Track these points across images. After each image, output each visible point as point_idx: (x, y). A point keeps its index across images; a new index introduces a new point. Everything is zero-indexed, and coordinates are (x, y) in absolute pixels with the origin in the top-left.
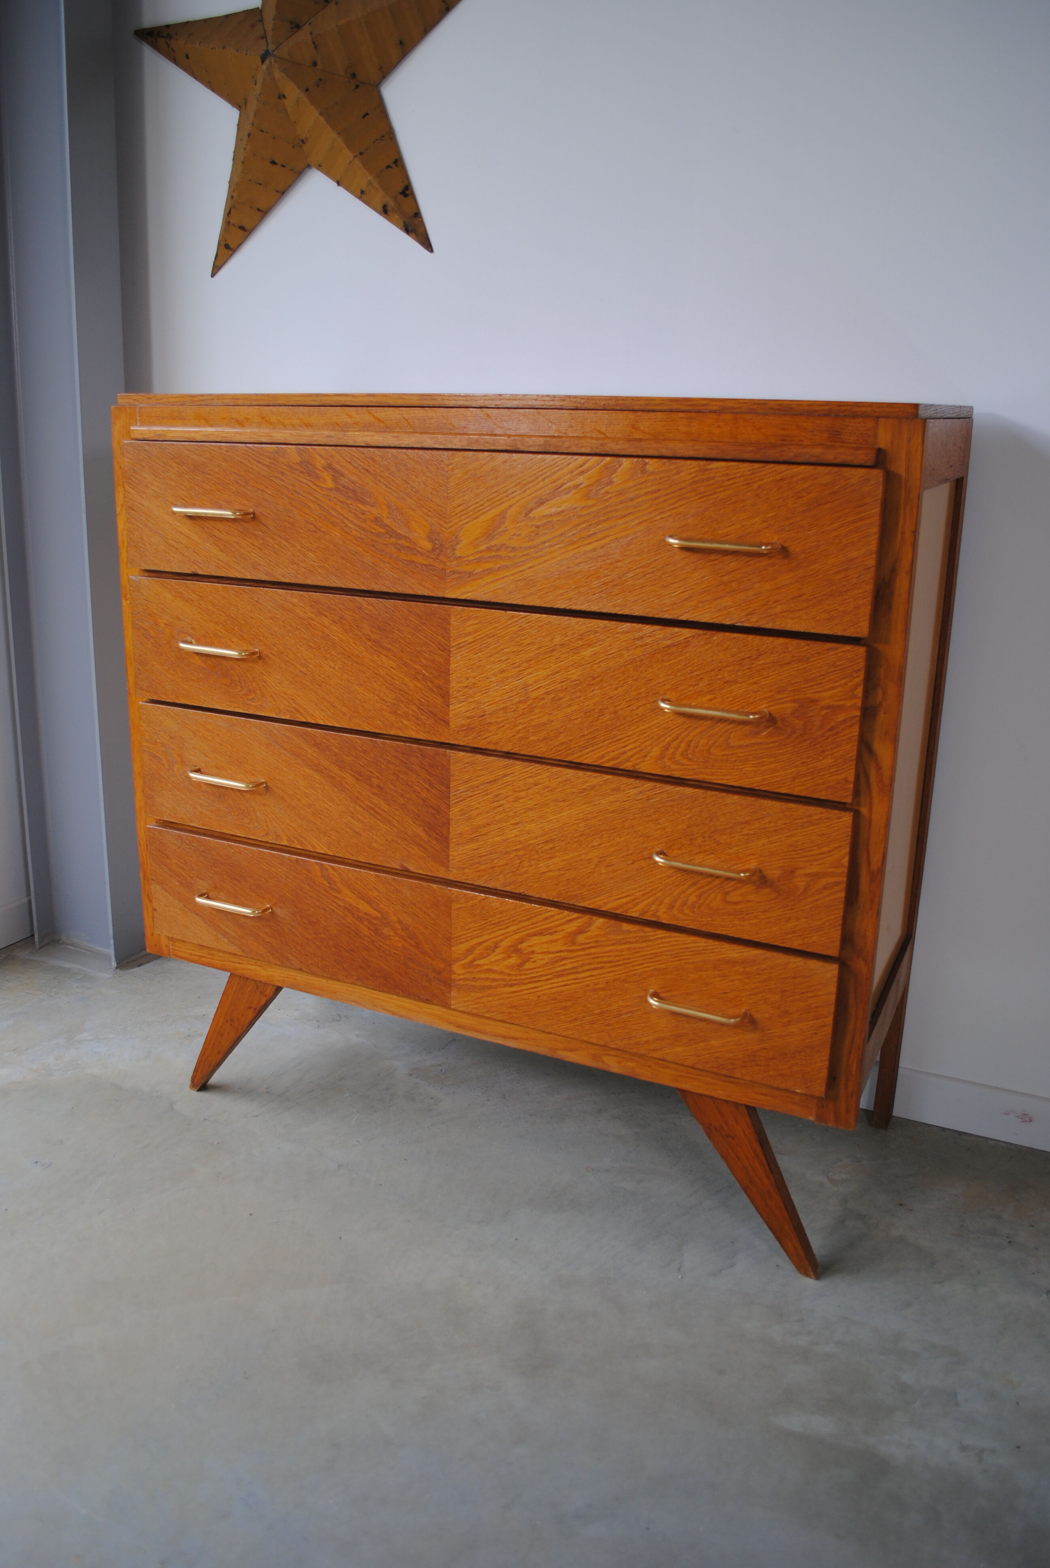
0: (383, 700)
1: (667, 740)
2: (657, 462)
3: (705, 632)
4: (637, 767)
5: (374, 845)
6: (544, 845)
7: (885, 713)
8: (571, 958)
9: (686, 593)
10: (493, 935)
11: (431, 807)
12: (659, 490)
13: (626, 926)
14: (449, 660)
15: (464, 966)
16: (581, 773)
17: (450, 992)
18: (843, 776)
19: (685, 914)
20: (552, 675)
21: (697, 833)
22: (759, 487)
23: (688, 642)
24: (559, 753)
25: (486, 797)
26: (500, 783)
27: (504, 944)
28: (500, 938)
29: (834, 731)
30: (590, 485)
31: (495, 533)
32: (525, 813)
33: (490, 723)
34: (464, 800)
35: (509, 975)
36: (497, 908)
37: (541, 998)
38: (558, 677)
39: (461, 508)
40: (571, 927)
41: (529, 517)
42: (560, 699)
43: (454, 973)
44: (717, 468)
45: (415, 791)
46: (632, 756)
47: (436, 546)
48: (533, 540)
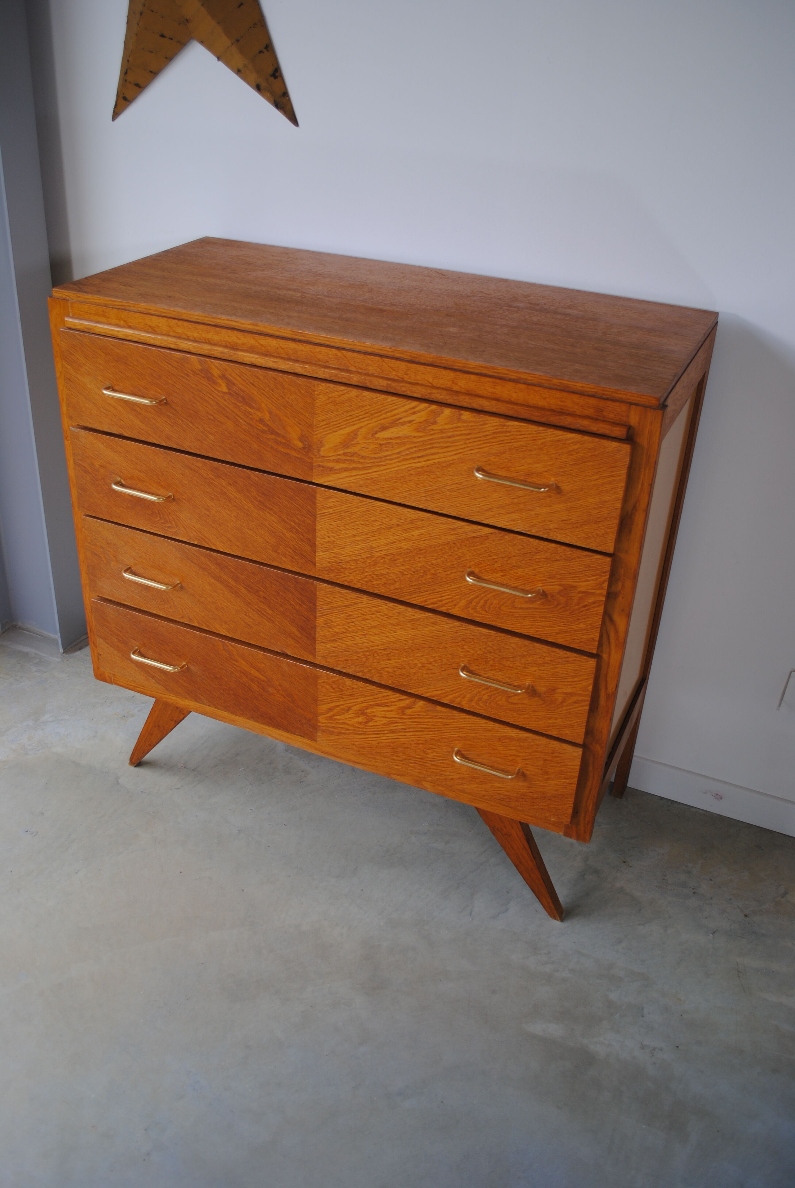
0: (267, 542)
1: (471, 597)
2: (471, 413)
3: (500, 532)
4: (450, 611)
5: (262, 634)
6: (383, 651)
7: (623, 598)
8: (401, 722)
9: (487, 506)
10: (347, 702)
11: (302, 616)
12: (470, 434)
13: (439, 708)
14: (316, 523)
15: (326, 718)
16: (410, 609)
17: (316, 733)
18: (591, 636)
19: (480, 706)
20: (391, 543)
21: (491, 658)
22: (542, 443)
23: (487, 536)
24: (395, 594)
25: (343, 615)
26: (352, 608)
27: (355, 708)
28: (352, 704)
29: (587, 608)
30: (420, 422)
31: (350, 444)
32: (370, 629)
33: (345, 568)
34: (326, 615)
35: (358, 727)
36: (350, 686)
37: (380, 744)
38: (394, 545)
39: (324, 423)
40: (401, 704)
41: (375, 437)
42: (396, 560)
43: (320, 722)
44: (513, 426)
45: (291, 604)
46: (446, 604)
47: (306, 446)
48: (378, 453)
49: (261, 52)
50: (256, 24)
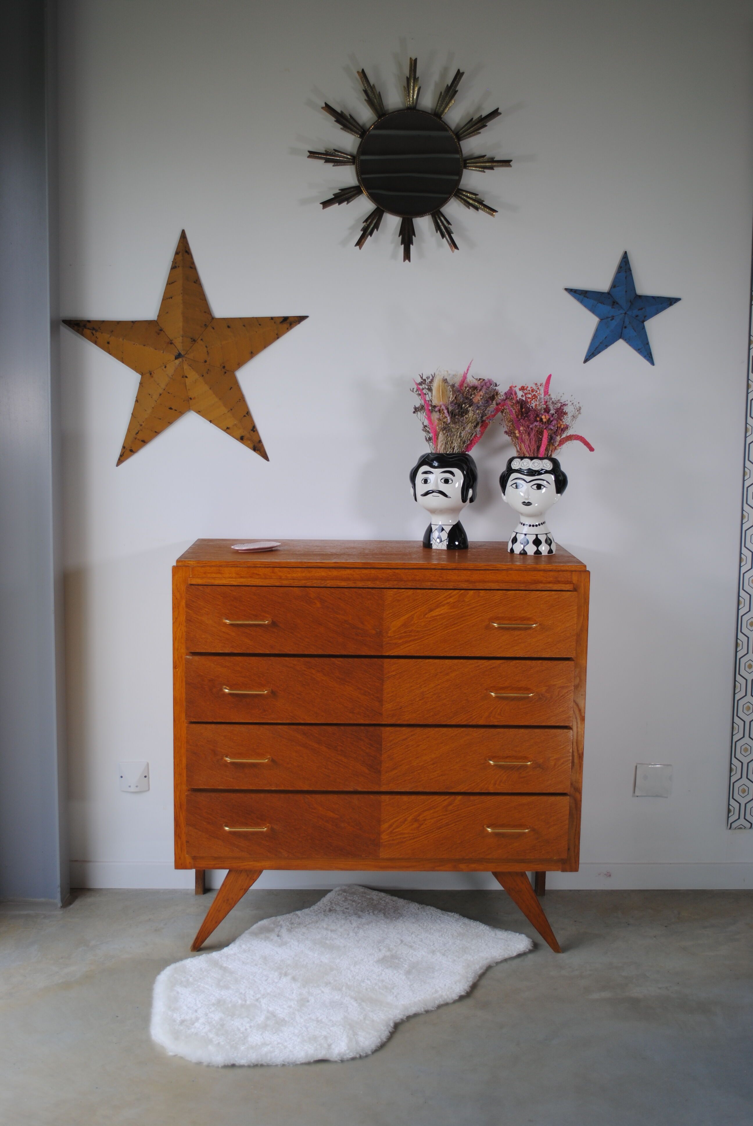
0: (346, 707)
1: (491, 709)
2: (484, 592)
3: (507, 661)
4: (478, 723)
5: (337, 780)
6: (431, 765)
8: (445, 818)
9: (499, 646)
10: (404, 815)
11: (371, 756)
12: (486, 603)
13: (472, 798)
14: (383, 684)
15: (388, 834)
16: (450, 729)
17: (379, 849)
18: (568, 714)
19: (502, 786)
20: (436, 686)
21: (506, 748)
22: (529, 601)
23: (500, 666)
24: (440, 721)
25: (401, 747)
26: (409, 739)
27: (411, 818)
28: (407, 816)
29: (563, 697)
30: (454, 603)
31: (408, 625)
32: (422, 752)
33: (404, 712)
34: (389, 750)
35: (413, 833)
36: (405, 801)
37: (430, 842)
38: (439, 687)
39: (390, 614)
40: (446, 803)
41: (425, 617)
42: (440, 697)
43: (382, 839)
44: (509, 594)
45: (362, 750)
46: (475, 718)
47: (378, 632)
48: (428, 627)
49: (245, 416)
50: (240, 400)
